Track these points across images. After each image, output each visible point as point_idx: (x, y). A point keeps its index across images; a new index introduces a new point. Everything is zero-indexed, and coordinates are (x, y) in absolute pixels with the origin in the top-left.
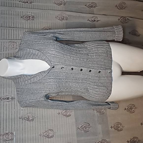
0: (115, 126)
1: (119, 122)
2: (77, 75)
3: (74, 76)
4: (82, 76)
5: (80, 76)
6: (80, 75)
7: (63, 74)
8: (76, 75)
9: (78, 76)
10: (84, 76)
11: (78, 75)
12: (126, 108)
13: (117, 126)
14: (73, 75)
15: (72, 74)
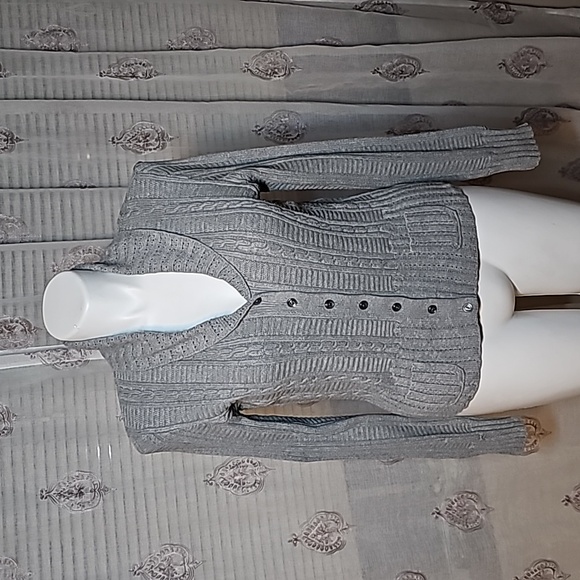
0: (532, 576)
1: (549, 559)
2: (348, 325)
3: (336, 331)
4: (367, 329)
5: (360, 329)
6: (360, 324)
7: (294, 325)
8: (345, 325)
9: (352, 328)
10: (374, 329)
11: (350, 324)
12: (572, 495)
13: (539, 574)
14: (334, 328)
15: (330, 322)
